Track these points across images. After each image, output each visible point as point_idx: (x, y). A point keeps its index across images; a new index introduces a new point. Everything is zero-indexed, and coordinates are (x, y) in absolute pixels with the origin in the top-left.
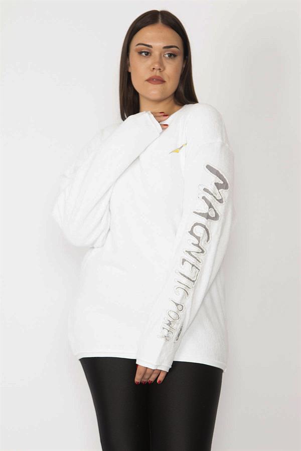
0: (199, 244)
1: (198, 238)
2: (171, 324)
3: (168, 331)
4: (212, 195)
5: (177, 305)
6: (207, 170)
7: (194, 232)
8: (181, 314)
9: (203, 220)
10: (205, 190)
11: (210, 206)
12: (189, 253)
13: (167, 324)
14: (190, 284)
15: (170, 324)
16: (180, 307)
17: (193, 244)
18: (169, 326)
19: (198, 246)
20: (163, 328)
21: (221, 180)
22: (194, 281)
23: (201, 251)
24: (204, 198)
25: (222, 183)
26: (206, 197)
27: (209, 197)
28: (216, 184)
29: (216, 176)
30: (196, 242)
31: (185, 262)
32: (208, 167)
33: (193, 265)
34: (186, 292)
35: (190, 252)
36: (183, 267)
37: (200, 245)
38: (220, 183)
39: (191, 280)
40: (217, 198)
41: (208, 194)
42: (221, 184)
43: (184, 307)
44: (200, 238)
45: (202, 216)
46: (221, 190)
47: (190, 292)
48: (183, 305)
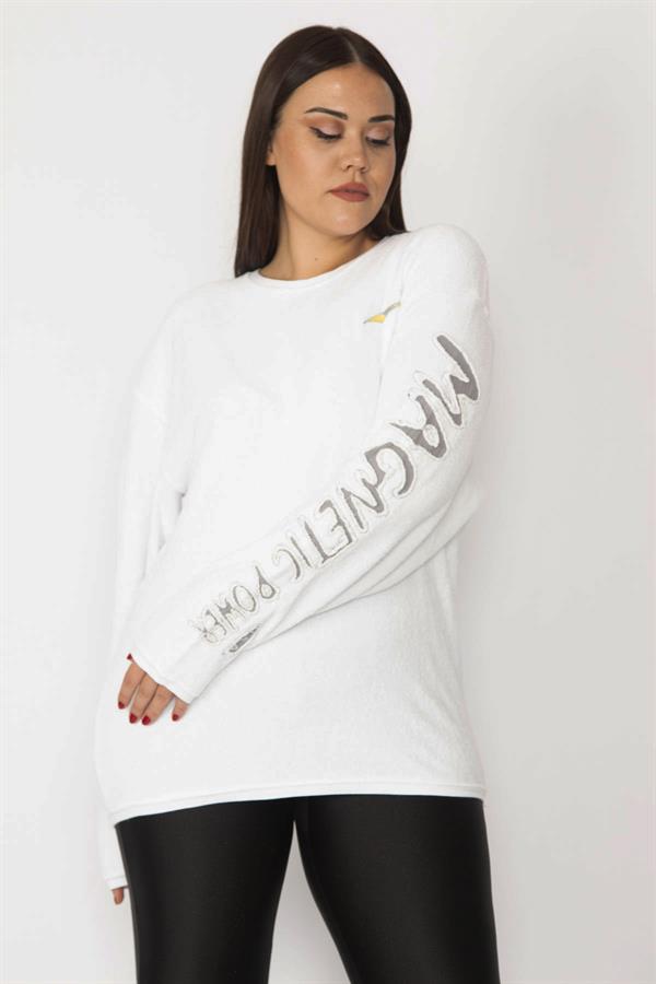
0: (376, 486)
1: (380, 475)
2: (229, 612)
3: (217, 623)
4: (439, 396)
5: (262, 581)
6: (438, 344)
7: (378, 458)
8: (261, 602)
9: (406, 443)
10: (427, 383)
11: (431, 420)
12: (347, 495)
13: (221, 609)
14: (314, 556)
15: (226, 610)
16: (266, 590)
17: (364, 480)
18: (224, 614)
19: (373, 489)
20: (208, 613)
21: (464, 375)
22: (325, 557)
23: (375, 504)
24: (420, 399)
25: (466, 380)
26: (427, 400)
27: (432, 400)
28: (453, 379)
29: (455, 362)
30: (372, 480)
31: (329, 509)
32: (442, 340)
33: (340, 523)
34: (297, 567)
35: (350, 493)
36: (319, 515)
37: (378, 490)
38: (461, 379)
39: (320, 549)
40: (452, 410)
41: (432, 394)
42: (464, 382)
43: (276, 595)
44: (384, 473)
45: (407, 434)
46: (463, 395)
47: (307, 573)
48: (278, 591)
